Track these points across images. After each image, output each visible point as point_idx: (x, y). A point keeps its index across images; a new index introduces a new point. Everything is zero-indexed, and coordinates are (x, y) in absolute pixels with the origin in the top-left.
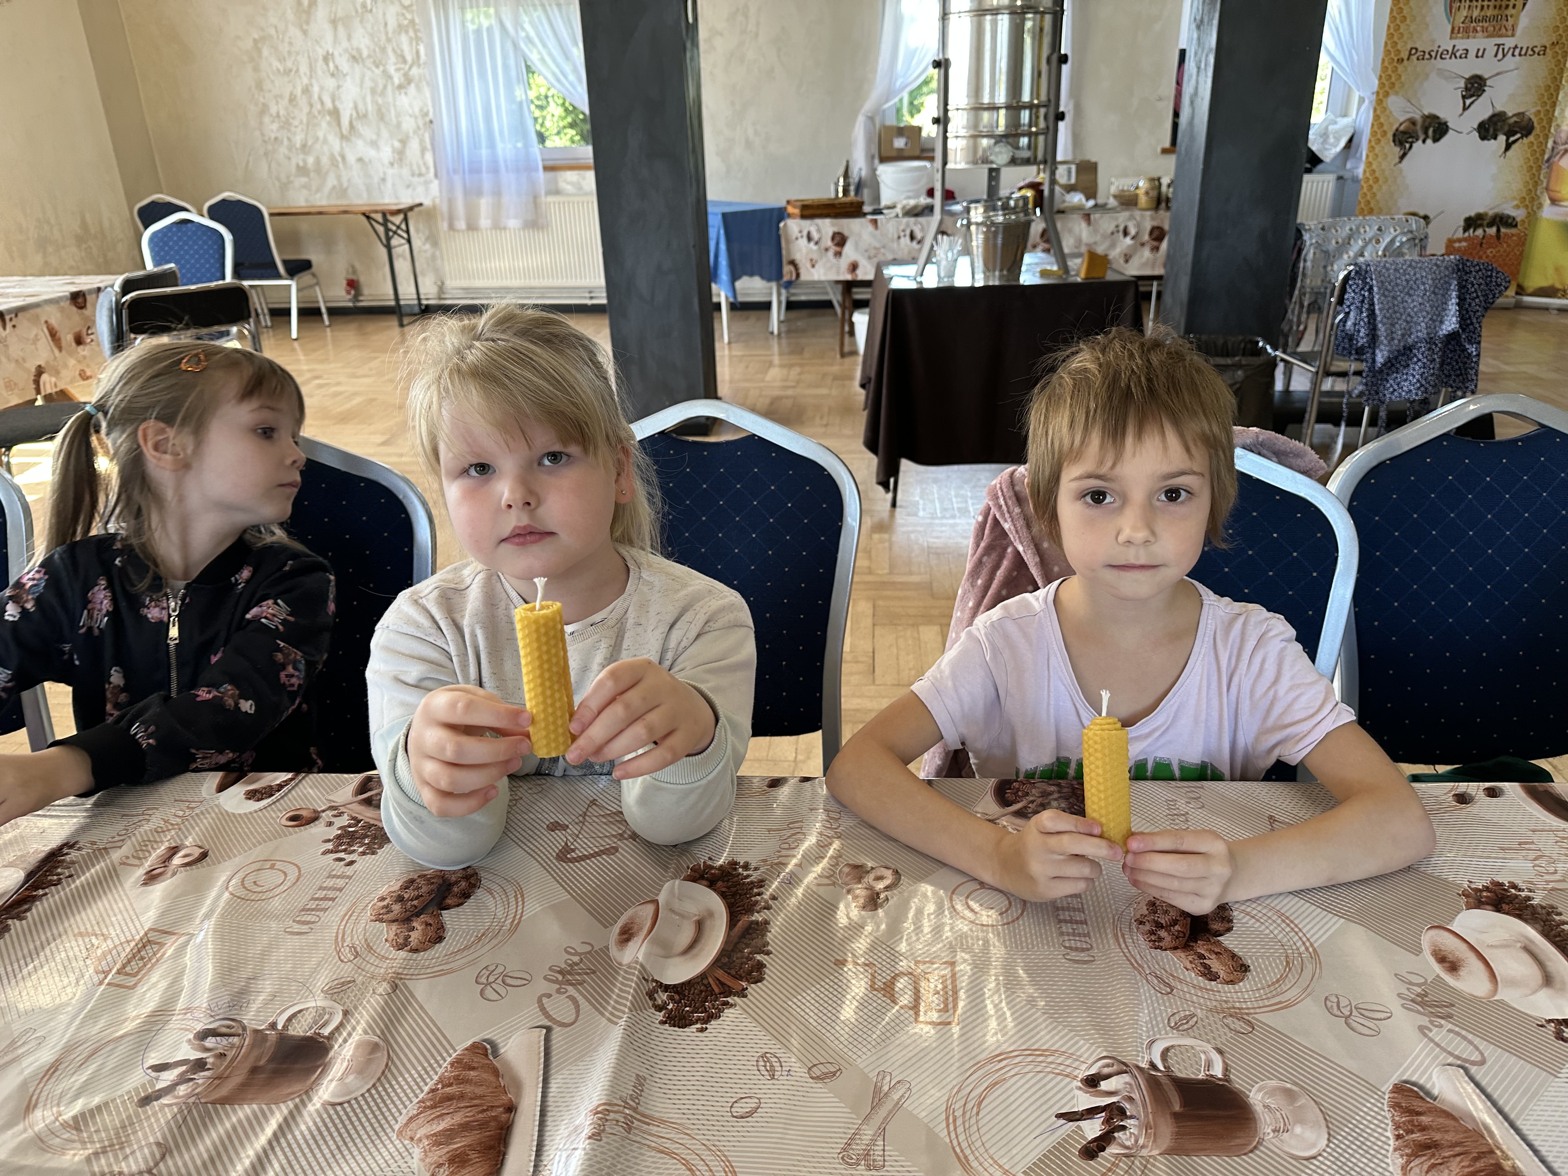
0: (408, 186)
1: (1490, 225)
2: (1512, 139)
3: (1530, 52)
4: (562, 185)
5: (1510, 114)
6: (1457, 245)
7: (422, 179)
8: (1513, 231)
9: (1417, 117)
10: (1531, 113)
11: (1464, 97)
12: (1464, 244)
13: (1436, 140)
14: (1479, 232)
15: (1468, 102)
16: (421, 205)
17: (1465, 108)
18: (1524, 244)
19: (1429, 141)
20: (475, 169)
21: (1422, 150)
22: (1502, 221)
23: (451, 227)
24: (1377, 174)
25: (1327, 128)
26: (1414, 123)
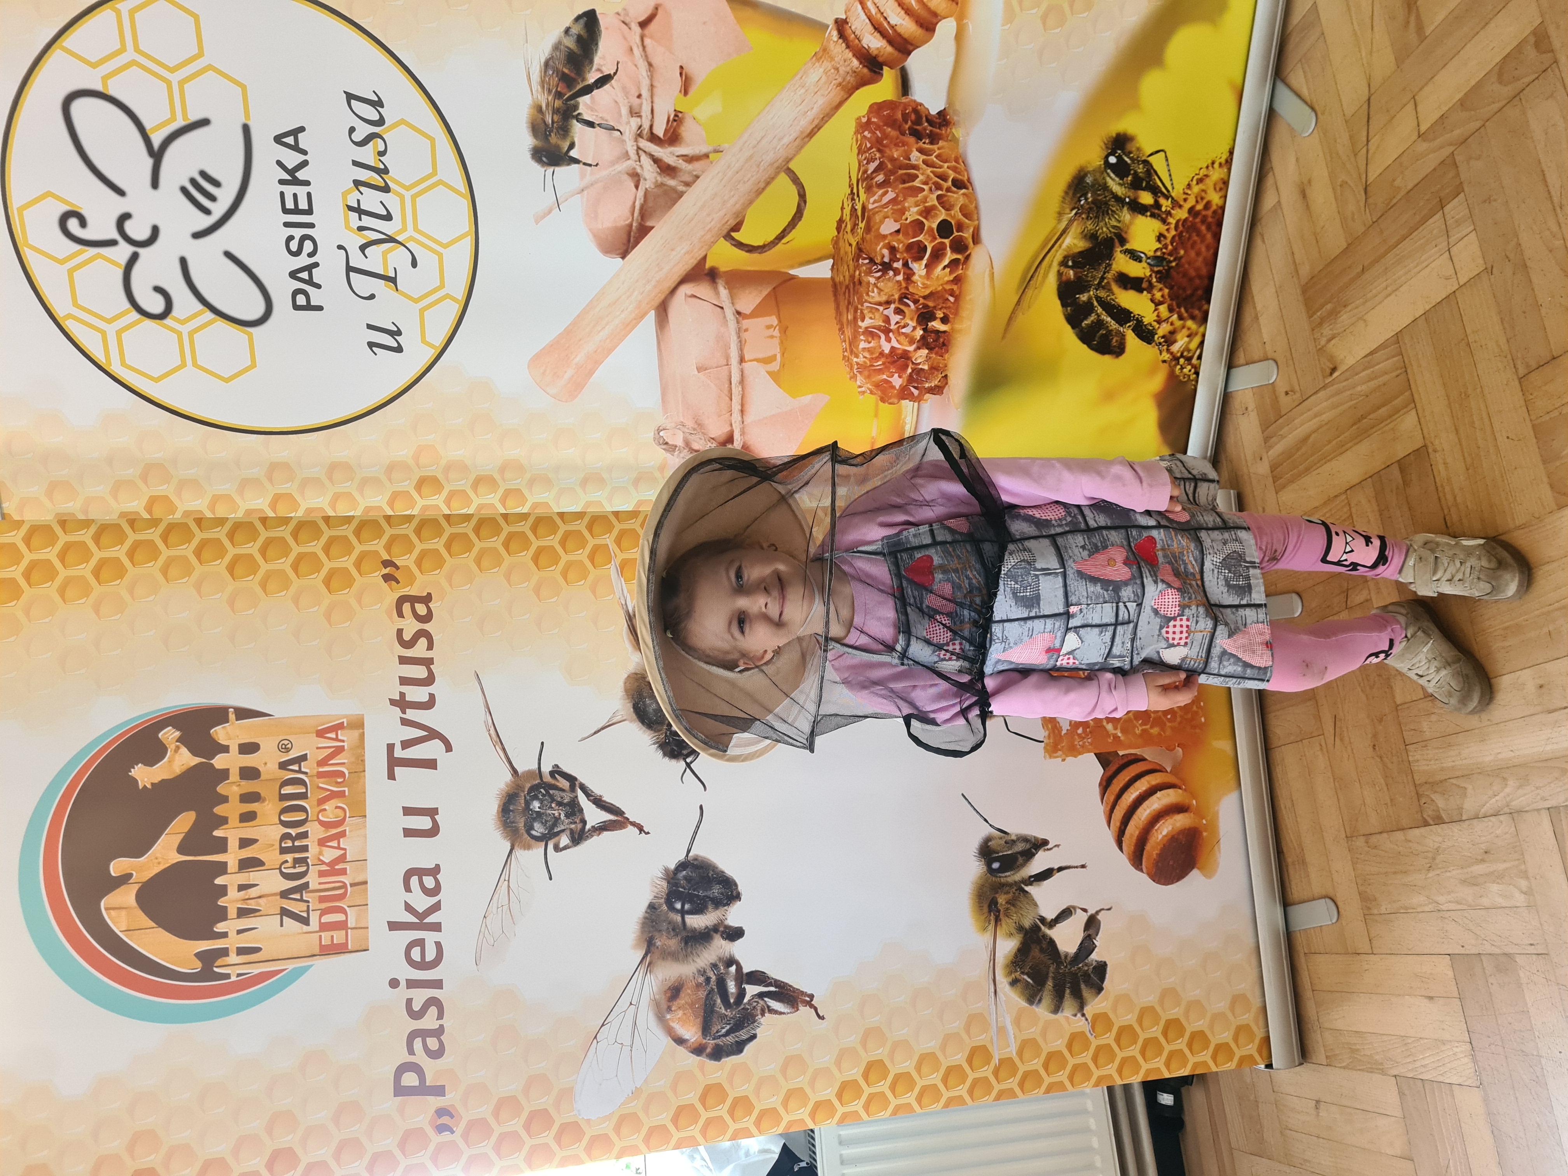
3: (420, 650)
9: (650, 985)
11: (578, 838)
15: (593, 816)
17: (617, 821)
19: (734, 916)
24: (855, 1073)
26: (674, 992)
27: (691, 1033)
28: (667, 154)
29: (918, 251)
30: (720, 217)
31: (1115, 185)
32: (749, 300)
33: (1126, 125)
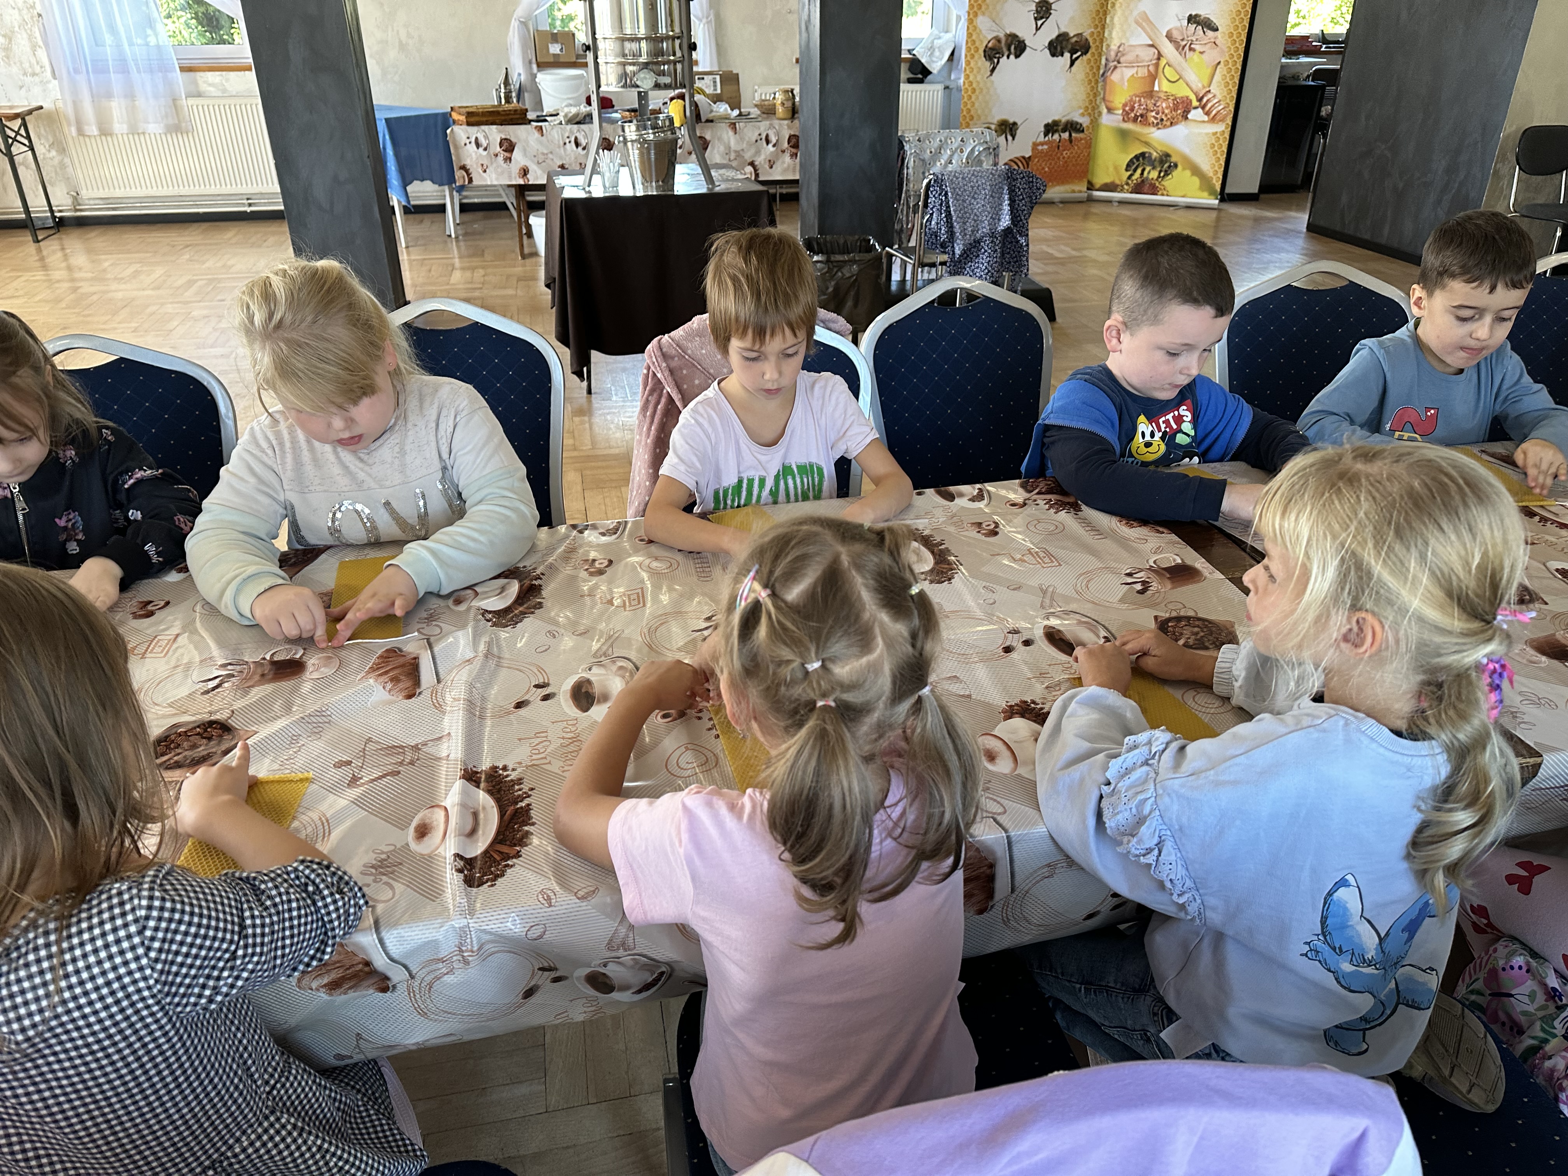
0: (21, 87)
1: (1064, 131)
2: (1075, 56)
4: (203, 87)
5: (1072, 35)
6: (1040, 148)
7: (37, 79)
8: (1081, 135)
9: (1001, 35)
10: (1086, 34)
11: (1036, 19)
12: (1046, 147)
13: (1017, 56)
14: (1056, 136)
15: (1040, 23)
16: (41, 108)
17: (1037, 29)
18: (1090, 147)
19: (1012, 57)
20: (100, 68)
21: (1007, 63)
22: (1072, 127)
23: (81, 132)
24: (974, 85)
25: (933, 42)
26: (999, 41)
27: (990, 45)
28: (1187, 48)
29: (1157, 113)
30: (1172, 61)
31: (1166, 165)
32: (1152, 68)
33: (1180, 167)
